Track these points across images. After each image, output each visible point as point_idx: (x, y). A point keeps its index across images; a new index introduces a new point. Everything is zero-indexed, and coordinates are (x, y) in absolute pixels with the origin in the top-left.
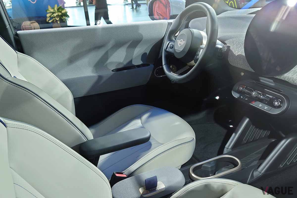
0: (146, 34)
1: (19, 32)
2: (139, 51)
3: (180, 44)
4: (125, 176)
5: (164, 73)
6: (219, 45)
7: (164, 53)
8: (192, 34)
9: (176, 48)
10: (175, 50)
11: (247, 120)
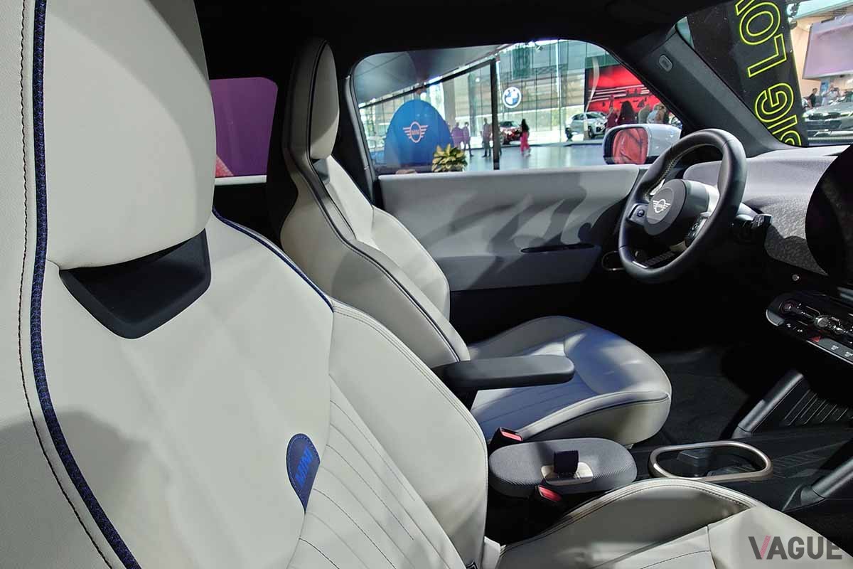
0: (592, 189)
1: (381, 177)
2: (575, 220)
3: (658, 209)
4: (519, 439)
5: (619, 263)
6: (746, 213)
7: (625, 223)
8: (687, 190)
9: (648, 216)
10: (646, 220)
11: (799, 377)
